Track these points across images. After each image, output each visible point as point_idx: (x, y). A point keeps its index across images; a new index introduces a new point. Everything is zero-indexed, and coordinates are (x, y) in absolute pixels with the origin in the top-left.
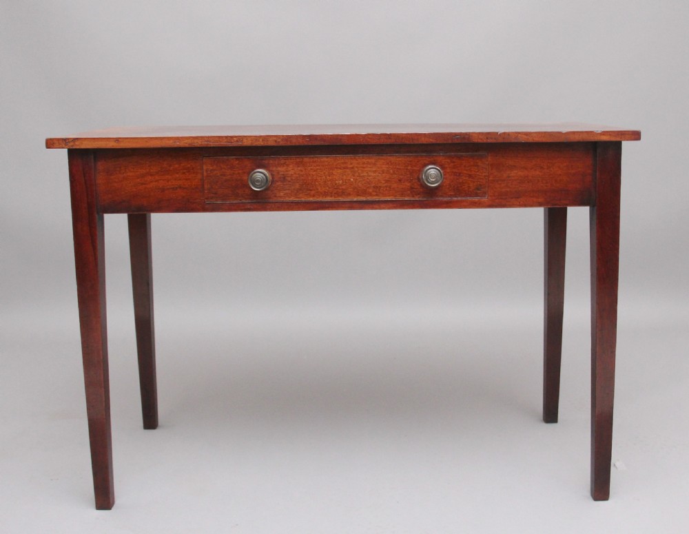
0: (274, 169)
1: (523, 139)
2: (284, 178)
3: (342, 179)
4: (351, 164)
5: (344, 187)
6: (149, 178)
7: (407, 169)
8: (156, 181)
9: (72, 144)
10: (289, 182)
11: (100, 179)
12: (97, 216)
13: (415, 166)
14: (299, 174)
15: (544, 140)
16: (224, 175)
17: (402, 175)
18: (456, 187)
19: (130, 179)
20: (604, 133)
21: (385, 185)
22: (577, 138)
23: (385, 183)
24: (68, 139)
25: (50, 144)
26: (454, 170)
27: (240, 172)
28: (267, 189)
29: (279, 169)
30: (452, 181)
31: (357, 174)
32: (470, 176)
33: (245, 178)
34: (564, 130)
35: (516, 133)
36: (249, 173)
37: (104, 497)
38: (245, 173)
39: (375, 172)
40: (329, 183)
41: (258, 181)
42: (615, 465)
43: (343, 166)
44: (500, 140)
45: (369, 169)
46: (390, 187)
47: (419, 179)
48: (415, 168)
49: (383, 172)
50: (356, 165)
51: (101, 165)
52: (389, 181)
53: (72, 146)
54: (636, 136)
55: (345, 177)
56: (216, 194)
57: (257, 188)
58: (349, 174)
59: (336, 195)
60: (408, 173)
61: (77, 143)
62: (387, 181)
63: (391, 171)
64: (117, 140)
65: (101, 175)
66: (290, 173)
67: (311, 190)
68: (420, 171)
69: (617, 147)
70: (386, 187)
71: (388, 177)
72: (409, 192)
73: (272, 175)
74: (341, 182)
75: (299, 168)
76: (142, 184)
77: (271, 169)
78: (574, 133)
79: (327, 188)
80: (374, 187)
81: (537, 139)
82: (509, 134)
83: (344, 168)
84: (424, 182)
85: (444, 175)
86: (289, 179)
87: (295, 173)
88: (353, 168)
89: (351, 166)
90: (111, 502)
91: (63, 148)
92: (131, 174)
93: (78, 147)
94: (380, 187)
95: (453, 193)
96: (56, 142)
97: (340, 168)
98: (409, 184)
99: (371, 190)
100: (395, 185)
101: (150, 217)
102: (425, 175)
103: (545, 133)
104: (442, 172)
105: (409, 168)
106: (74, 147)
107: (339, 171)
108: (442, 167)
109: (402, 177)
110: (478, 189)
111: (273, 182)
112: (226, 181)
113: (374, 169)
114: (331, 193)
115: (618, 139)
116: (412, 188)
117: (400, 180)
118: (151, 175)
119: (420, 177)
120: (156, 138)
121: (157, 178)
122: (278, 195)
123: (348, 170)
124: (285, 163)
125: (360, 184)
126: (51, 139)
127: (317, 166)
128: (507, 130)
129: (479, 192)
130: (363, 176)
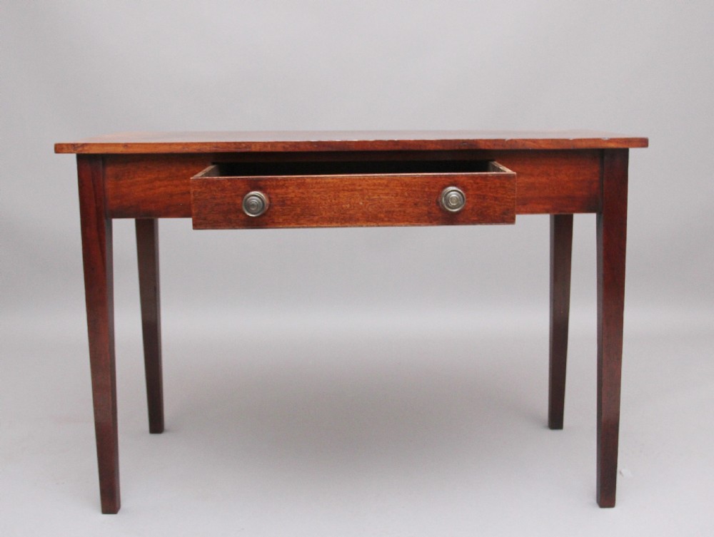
0: (272, 191)
1: (531, 146)
2: (283, 201)
3: (350, 203)
4: (360, 186)
5: (351, 212)
6: (158, 183)
7: (424, 191)
8: (166, 186)
9: (80, 149)
10: (289, 205)
11: (109, 185)
12: (105, 221)
13: (433, 188)
14: (300, 197)
15: (552, 147)
16: (215, 198)
17: (418, 198)
18: (480, 211)
19: (139, 184)
20: (611, 140)
21: (400, 209)
22: (584, 145)
23: (399, 207)
24: (77, 144)
25: (59, 149)
26: (478, 192)
27: (233, 194)
28: (264, 215)
29: (277, 191)
30: (476, 205)
31: (367, 197)
32: (496, 199)
33: (238, 201)
34: (572, 137)
35: (524, 140)
36: (243, 196)
37: (110, 501)
38: (238, 196)
39: (387, 194)
40: (335, 207)
41: (253, 205)
42: (621, 473)
43: (350, 187)
44: (508, 147)
45: (381, 192)
46: (404, 212)
47: (438, 203)
48: (433, 190)
49: (397, 194)
50: (366, 187)
51: (110, 171)
52: (403, 205)
53: (81, 151)
54: (643, 143)
55: (353, 200)
56: (205, 219)
57: (252, 214)
58: (357, 198)
59: (343, 222)
60: (425, 196)
61: (86, 148)
62: (401, 205)
63: (406, 194)
64: (126, 145)
65: (110, 181)
66: (290, 196)
67: (315, 216)
68: (439, 193)
69: (624, 154)
70: (400, 211)
71: (402, 200)
72: (426, 217)
73: (270, 199)
74: (348, 206)
75: (301, 191)
76: (151, 189)
77: (268, 191)
78: (581, 140)
79: (333, 213)
80: (386, 212)
81: (544, 146)
82: (516, 141)
83: (352, 190)
84: (443, 205)
85: (467, 198)
86: (289, 202)
87: (296, 196)
88: (362, 190)
89: (360, 188)
90: (117, 506)
91: (71, 153)
92: (140, 179)
93: (86, 152)
94: (393, 212)
95: (476, 219)
96: (65, 147)
97: (348, 191)
98: (425, 208)
99: (382, 215)
100: (410, 210)
101: (157, 222)
102: (445, 199)
103: (552, 140)
104: (464, 194)
105: (427, 190)
106: (83, 152)
107: (346, 193)
108: (464, 188)
109: (418, 200)
110: (504, 214)
111: (270, 206)
112: (217, 204)
113: (387, 192)
114: (338, 218)
115: (625, 146)
116: (429, 213)
117: (416, 204)
118: (160, 180)
119: (439, 200)
120: (165, 144)
121: (166, 183)
122: (276, 221)
123: (357, 193)
124: (284, 185)
125: (370, 209)
126: (59, 144)
127: (321, 188)
128: (514, 137)
129: (506, 217)
130: (373, 200)
